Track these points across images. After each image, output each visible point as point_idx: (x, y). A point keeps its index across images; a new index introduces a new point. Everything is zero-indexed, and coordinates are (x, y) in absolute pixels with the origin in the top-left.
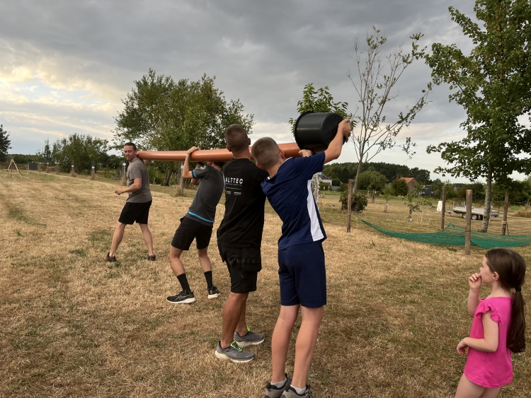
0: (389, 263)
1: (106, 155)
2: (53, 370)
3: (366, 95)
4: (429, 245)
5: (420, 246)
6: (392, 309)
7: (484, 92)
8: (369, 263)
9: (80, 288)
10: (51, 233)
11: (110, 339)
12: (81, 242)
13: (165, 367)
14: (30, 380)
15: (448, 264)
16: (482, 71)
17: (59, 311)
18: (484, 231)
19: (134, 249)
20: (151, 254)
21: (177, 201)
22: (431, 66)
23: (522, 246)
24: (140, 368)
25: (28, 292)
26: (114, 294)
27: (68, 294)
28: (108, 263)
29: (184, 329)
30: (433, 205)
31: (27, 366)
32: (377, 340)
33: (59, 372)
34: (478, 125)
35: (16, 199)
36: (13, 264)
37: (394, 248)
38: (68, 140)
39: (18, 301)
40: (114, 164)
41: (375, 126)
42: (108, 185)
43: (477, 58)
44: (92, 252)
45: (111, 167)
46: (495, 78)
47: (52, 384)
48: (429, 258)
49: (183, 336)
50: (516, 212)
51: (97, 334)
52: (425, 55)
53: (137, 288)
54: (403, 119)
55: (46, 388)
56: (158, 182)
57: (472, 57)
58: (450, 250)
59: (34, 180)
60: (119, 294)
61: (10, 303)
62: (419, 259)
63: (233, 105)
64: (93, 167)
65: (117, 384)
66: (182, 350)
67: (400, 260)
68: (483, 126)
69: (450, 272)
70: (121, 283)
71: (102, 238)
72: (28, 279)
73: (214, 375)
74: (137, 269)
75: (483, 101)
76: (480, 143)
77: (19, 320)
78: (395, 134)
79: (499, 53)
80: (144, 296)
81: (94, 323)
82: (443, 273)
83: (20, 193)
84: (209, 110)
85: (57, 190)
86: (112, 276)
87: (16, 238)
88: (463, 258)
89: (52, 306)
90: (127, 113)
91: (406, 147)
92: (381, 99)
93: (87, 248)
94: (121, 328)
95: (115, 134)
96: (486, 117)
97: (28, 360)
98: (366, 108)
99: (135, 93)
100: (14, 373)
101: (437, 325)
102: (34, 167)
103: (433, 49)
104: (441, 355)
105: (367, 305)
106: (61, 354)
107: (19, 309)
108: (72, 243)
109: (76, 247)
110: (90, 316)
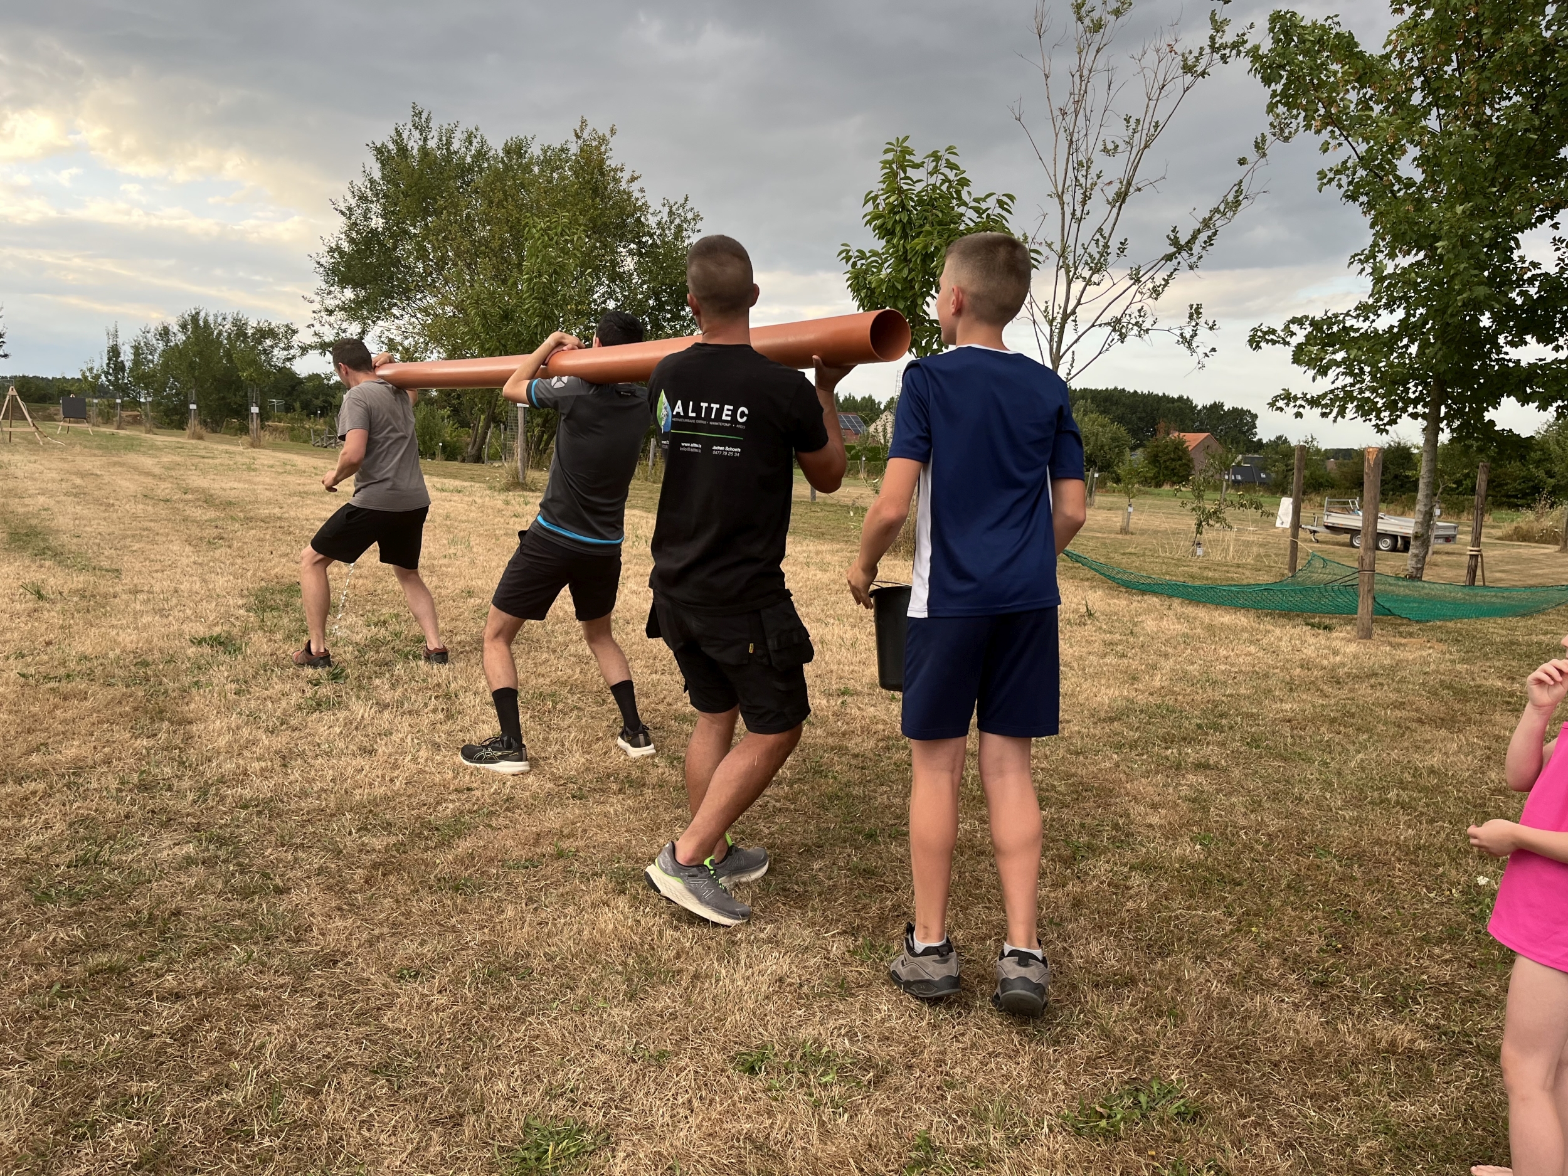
0: (1135, 665)
1: (292, 375)
2: (153, 957)
3: (1070, 174)
4: (1252, 615)
5: (1225, 618)
6: (1142, 786)
7: (1422, 162)
8: (1075, 665)
9: (228, 737)
10: (135, 591)
11: (320, 871)
12: (227, 616)
13: (483, 943)
14: (84, 983)
15: (1306, 665)
16: (1417, 99)
17: (166, 799)
18: (1415, 576)
19: (382, 632)
20: (433, 644)
21: (507, 503)
22: (1267, 81)
23: (1523, 616)
24: (410, 946)
25: (71, 751)
26: (328, 754)
27: (192, 755)
28: (309, 671)
29: (536, 843)
30: (1266, 508)
31: (74, 948)
32: (1101, 868)
33: (171, 961)
34: (1405, 261)
35: (27, 501)
36: (23, 676)
37: (1150, 624)
38: (175, 328)
39: (44, 773)
40: (318, 402)
41: (1096, 270)
42: (301, 460)
43: (1401, 56)
44: (259, 643)
45: (309, 411)
46: (1456, 117)
47: (150, 993)
48: (1252, 649)
49: (532, 864)
50: (1508, 528)
51: (279, 860)
52: (1248, 46)
53: (396, 738)
54: (1179, 247)
55: (130, 1003)
56: (451, 453)
57: (1387, 57)
58: (1313, 626)
59: (78, 448)
60: (342, 753)
61: (19, 781)
62: (1223, 652)
63: (671, 213)
64: (255, 410)
65: (345, 989)
66: (530, 900)
67: (1166, 656)
68: (1419, 264)
69: (1312, 686)
70: (348, 723)
71: (287, 605)
72: (69, 715)
73: (625, 964)
74: (393, 686)
75: (1419, 189)
76: (1408, 315)
77: (47, 826)
78: (1156, 292)
79: (1467, 42)
80: (415, 760)
81: (271, 830)
82: (1291, 687)
83: (38, 485)
84: (598, 228)
85: (148, 474)
86: (319, 705)
87: (31, 605)
88: (1352, 648)
89: (143, 787)
90: (352, 241)
91: (1188, 333)
92: (1116, 187)
93: (245, 632)
94: (349, 843)
95: (317, 306)
96: (1425, 236)
97: (78, 933)
98: (1068, 217)
99: (372, 181)
100: (39, 967)
101: (1274, 824)
102: (76, 412)
103: (1272, 30)
104: (1285, 903)
105: (1069, 776)
106: (177, 913)
107: (47, 795)
108: (198, 617)
109: (210, 627)
110: (259, 813)
